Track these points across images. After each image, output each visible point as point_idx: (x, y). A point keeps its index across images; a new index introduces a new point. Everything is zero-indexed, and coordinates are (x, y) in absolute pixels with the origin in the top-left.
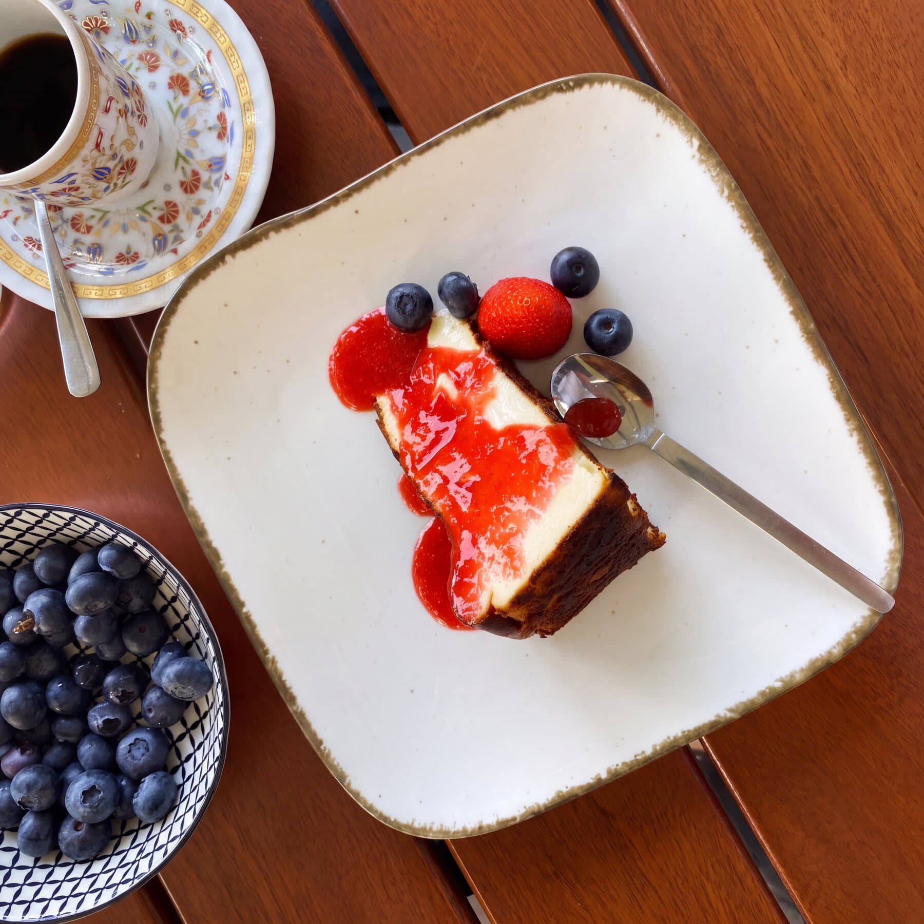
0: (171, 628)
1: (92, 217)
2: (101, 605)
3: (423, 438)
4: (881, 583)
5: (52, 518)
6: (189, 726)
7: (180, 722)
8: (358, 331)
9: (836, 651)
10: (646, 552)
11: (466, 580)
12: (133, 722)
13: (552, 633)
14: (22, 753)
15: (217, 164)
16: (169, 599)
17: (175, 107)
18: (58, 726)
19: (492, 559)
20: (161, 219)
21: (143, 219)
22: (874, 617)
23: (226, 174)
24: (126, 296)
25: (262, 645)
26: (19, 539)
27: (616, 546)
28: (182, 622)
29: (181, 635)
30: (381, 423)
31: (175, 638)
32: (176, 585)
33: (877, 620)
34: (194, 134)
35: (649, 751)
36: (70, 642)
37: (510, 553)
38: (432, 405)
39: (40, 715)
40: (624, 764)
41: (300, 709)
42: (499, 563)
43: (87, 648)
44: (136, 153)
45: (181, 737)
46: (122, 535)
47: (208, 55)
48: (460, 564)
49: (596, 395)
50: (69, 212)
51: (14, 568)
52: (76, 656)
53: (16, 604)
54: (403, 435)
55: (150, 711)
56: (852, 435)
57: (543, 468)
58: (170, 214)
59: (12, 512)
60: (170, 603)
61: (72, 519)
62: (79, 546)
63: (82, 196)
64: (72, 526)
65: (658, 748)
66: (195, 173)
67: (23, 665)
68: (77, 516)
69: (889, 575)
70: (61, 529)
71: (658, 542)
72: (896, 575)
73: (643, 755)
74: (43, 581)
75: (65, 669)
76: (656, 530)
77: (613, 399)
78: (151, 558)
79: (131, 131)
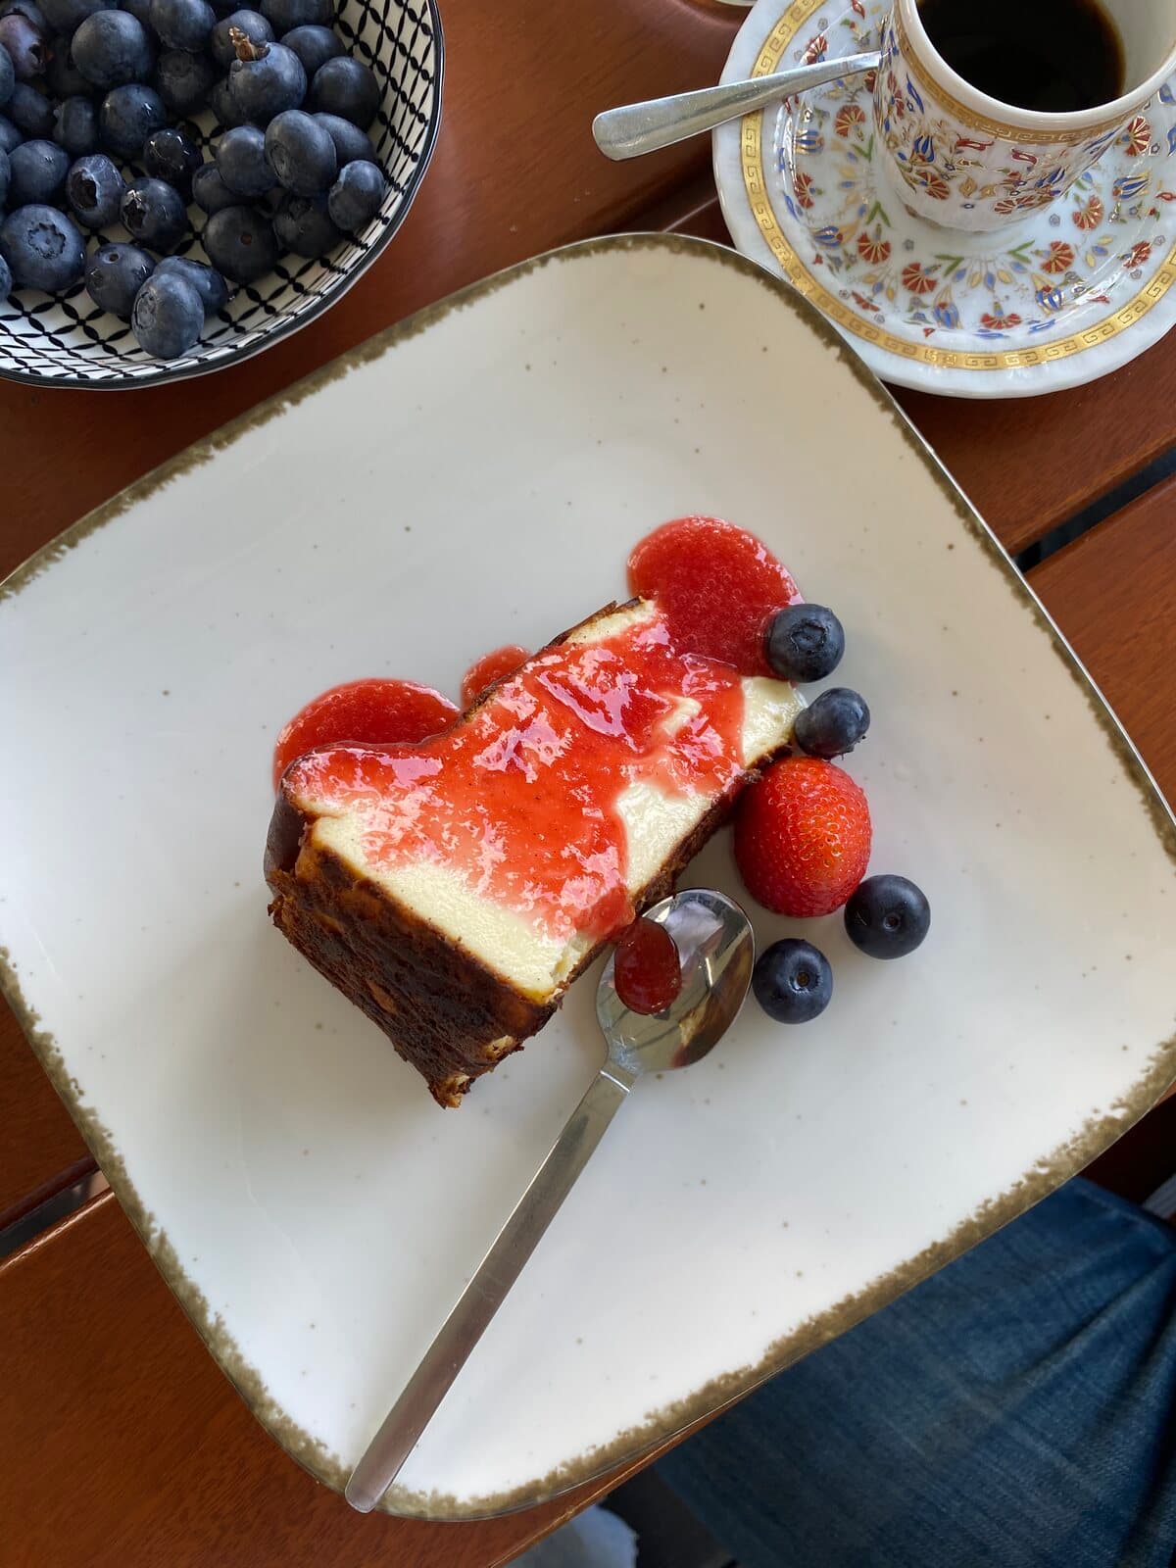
0: (253, 286)
1: (861, 136)
2: (283, 169)
3: (591, 682)
4: (397, 1486)
5: (422, 85)
6: (89, 324)
7: (97, 307)
8: (759, 563)
9: (273, 1416)
10: (425, 1074)
11: (359, 772)
12: (92, 231)
13: (278, 923)
14: (34, 50)
15: (948, 317)
16: (298, 280)
17: (1025, 253)
18: (81, 106)
19: (398, 812)
20: (864, 238)
21: (862, 211)
22: (335, 1478)
23: (933, 330)
24: (748, 194)
25: (231, 438)
26: (384, 32)
27: (433, 1024)
28: (263, 303)
29: (240, 305)
30: (610, 610)
31: (236, 292)
32: (322, 290)
33: (332, 1483)
34: (990, 281)
35: (83, 1103)
36: (219, 120)
37: (409, 841)
38: (648, 693)
39: (98, 77)
40: (61, 1062)
41: (126, 507)
42: (391, 825)
43: (214, 151)
44: (956, 197)
45: (70, 312)
46: (400, 197)
47: (1103, 299)
48: (386, 760)
49: (684, 968)
50: (866, 103)
51: (337, 27)
52: (199, 133)
53: (279, 31)
54: (594, 646)
55: (113, 258)
56: (648, 1416)
57: (556, 887)
58: (874, 251)
59: (428, 19)
60: (292, 281)
61: (422, 118)
62: (379, 130)
63: (891, 122)
64: (410, 117)
65: (91, 1118)
66: (932, 284)
67: (180, 45)
68: (426, 125)
69: (410, 1498)
70: (405, 99)
71: (444, 1094)
72: (411, 1509)
73: (77, 1094)
74: (317, 74)
75: (174, 114)
76: (464, 1089)
77: (680, 999)
78: (365, 246)
79: (986, 191)
